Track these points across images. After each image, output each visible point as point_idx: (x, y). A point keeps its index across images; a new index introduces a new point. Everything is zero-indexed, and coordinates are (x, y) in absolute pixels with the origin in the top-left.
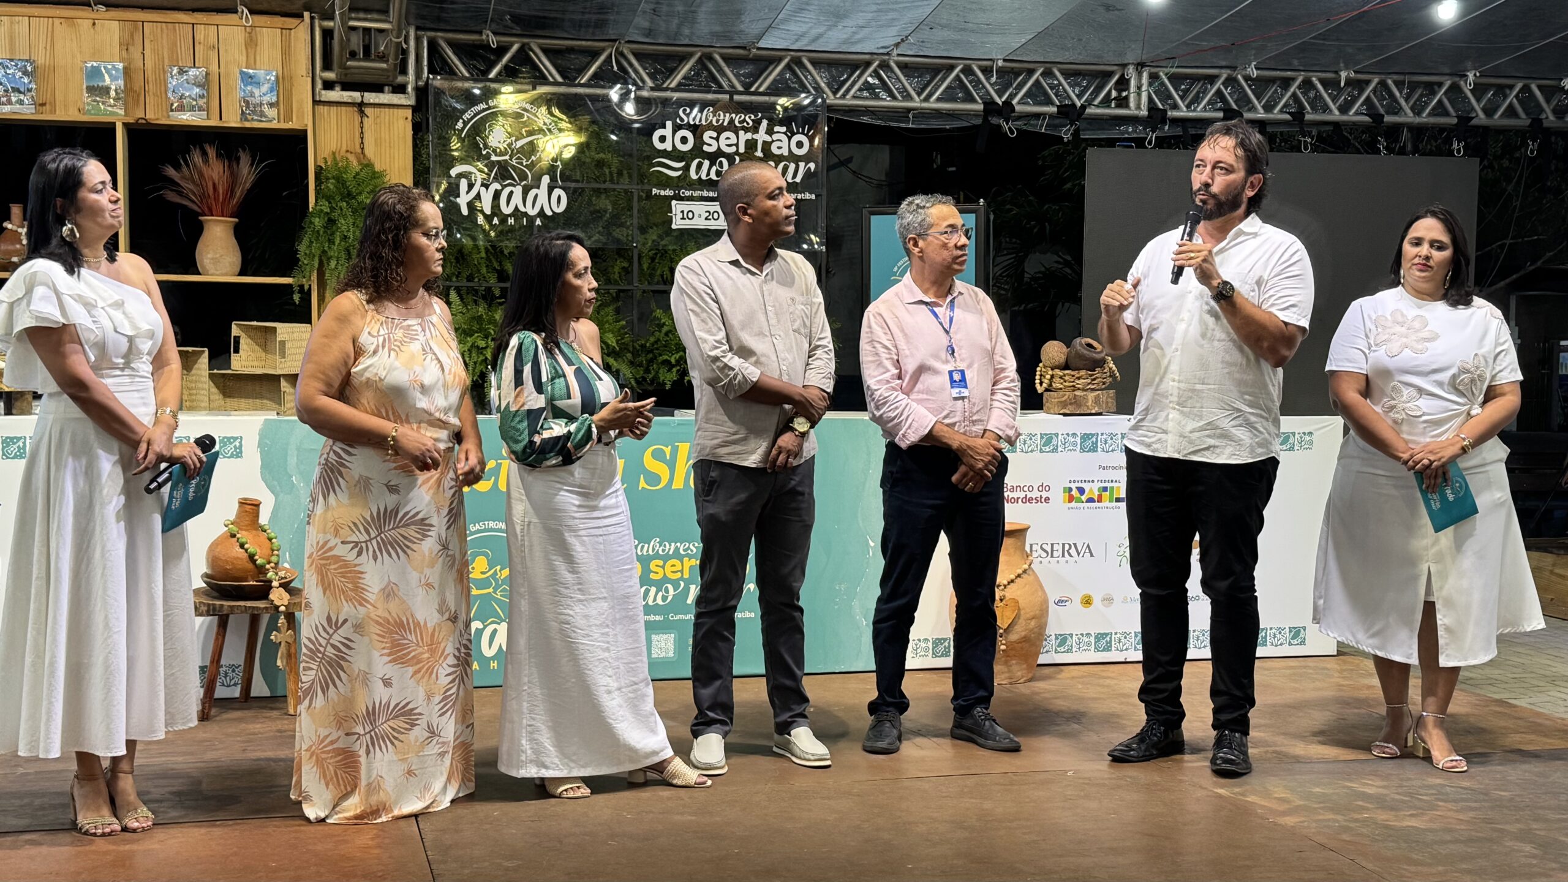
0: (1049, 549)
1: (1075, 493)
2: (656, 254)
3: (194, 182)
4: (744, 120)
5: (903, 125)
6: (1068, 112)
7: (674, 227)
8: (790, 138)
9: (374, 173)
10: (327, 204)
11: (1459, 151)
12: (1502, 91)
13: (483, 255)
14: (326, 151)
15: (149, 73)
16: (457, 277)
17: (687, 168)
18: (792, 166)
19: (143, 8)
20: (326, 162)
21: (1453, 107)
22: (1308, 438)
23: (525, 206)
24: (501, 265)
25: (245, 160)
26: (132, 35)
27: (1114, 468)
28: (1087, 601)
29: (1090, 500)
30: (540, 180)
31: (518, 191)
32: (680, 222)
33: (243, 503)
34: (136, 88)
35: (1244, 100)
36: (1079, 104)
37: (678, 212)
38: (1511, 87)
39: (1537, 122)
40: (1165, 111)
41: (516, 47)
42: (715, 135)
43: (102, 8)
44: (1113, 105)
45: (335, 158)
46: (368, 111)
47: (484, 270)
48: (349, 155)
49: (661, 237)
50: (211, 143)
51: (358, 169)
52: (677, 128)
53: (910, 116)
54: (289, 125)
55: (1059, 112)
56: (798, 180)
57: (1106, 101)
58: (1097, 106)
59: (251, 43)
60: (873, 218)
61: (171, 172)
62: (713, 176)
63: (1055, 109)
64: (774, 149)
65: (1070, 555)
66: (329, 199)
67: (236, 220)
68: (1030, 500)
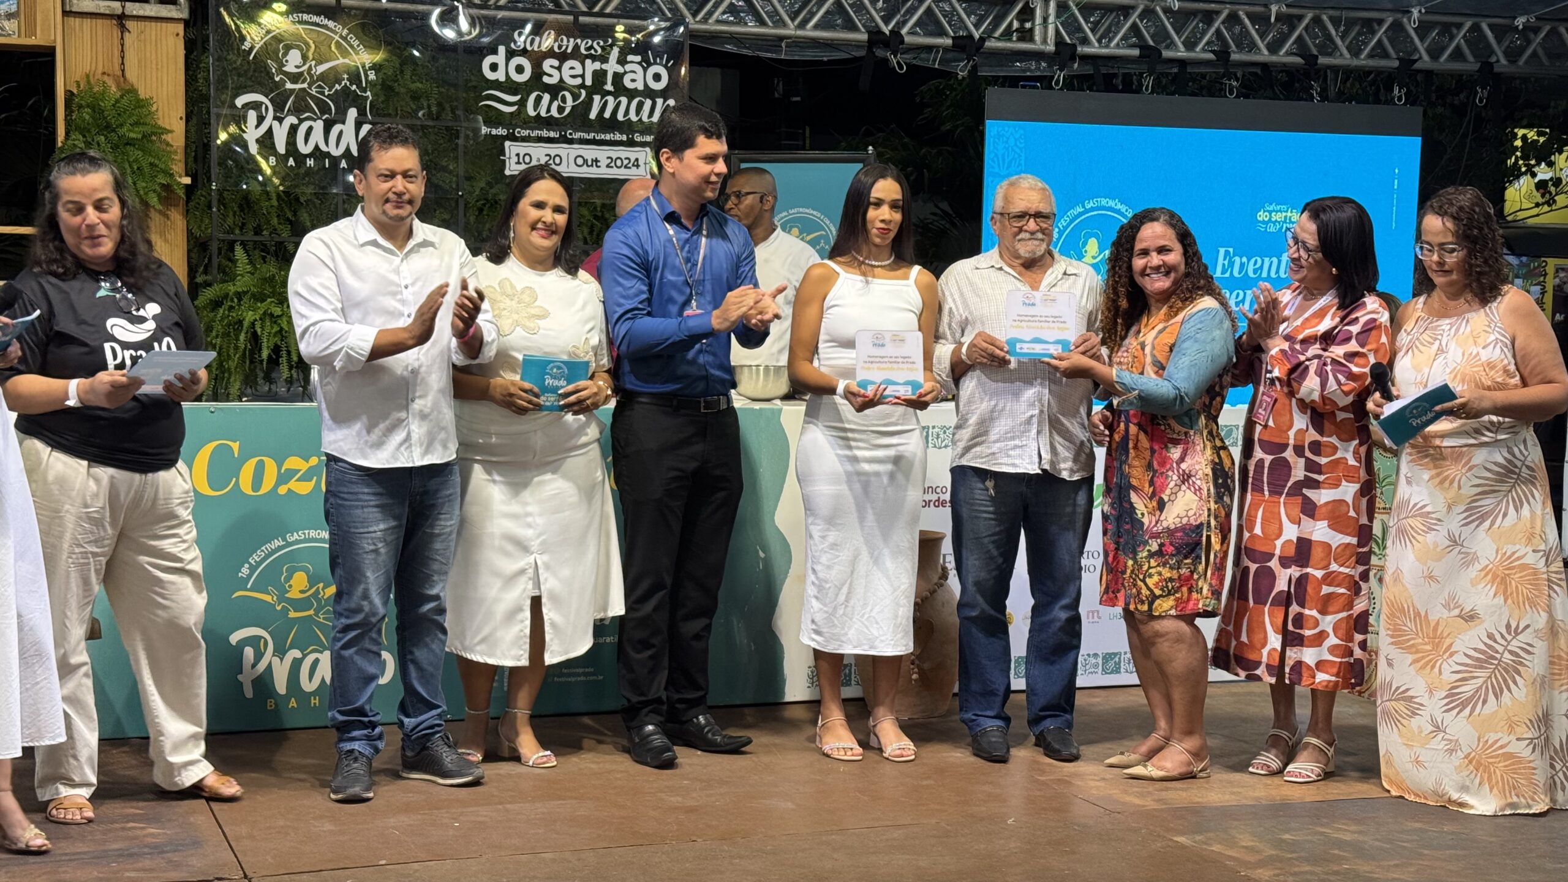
2: (484, 205)
4: (591, 47)
5: (774, 56)
6: (965, 45)
7: (507, 172)
8: (645, 70)
9: (139, 100)
10: (81, 137)
11: (1400, 99)
12: (1447, 30)
13: (275, 203)
14: (78, 74)
16: (241, 229)
17: (522, 103)
18: (648, 103)
20: (79, 86)
21: (1393, 47)
23: (327, 144)
24: (295, 215)
30: (345, 114)
31: (319, 126)
35: (1162, 36)
36: (977, 36)
37: (513, 155)
38: (1459, 26)
39: (1487, 67)
40: (1074, 46)
42: (556, 63)
44: (1014, 39)
45: (89, 82)
46: (130, 24)
47: (275, 221)
48: (106, 78)
49: (489, 183)
51: (118, 95)
52: (511, 54)
53: (783, 45)
54: (32, 41)
55: (954, 45)
56: (656, 118)
57: (1007, 34)
58: (998, 39)
62: (554, 113)
63: (949, 42)
64: (627, 82)
66: (83, 131)
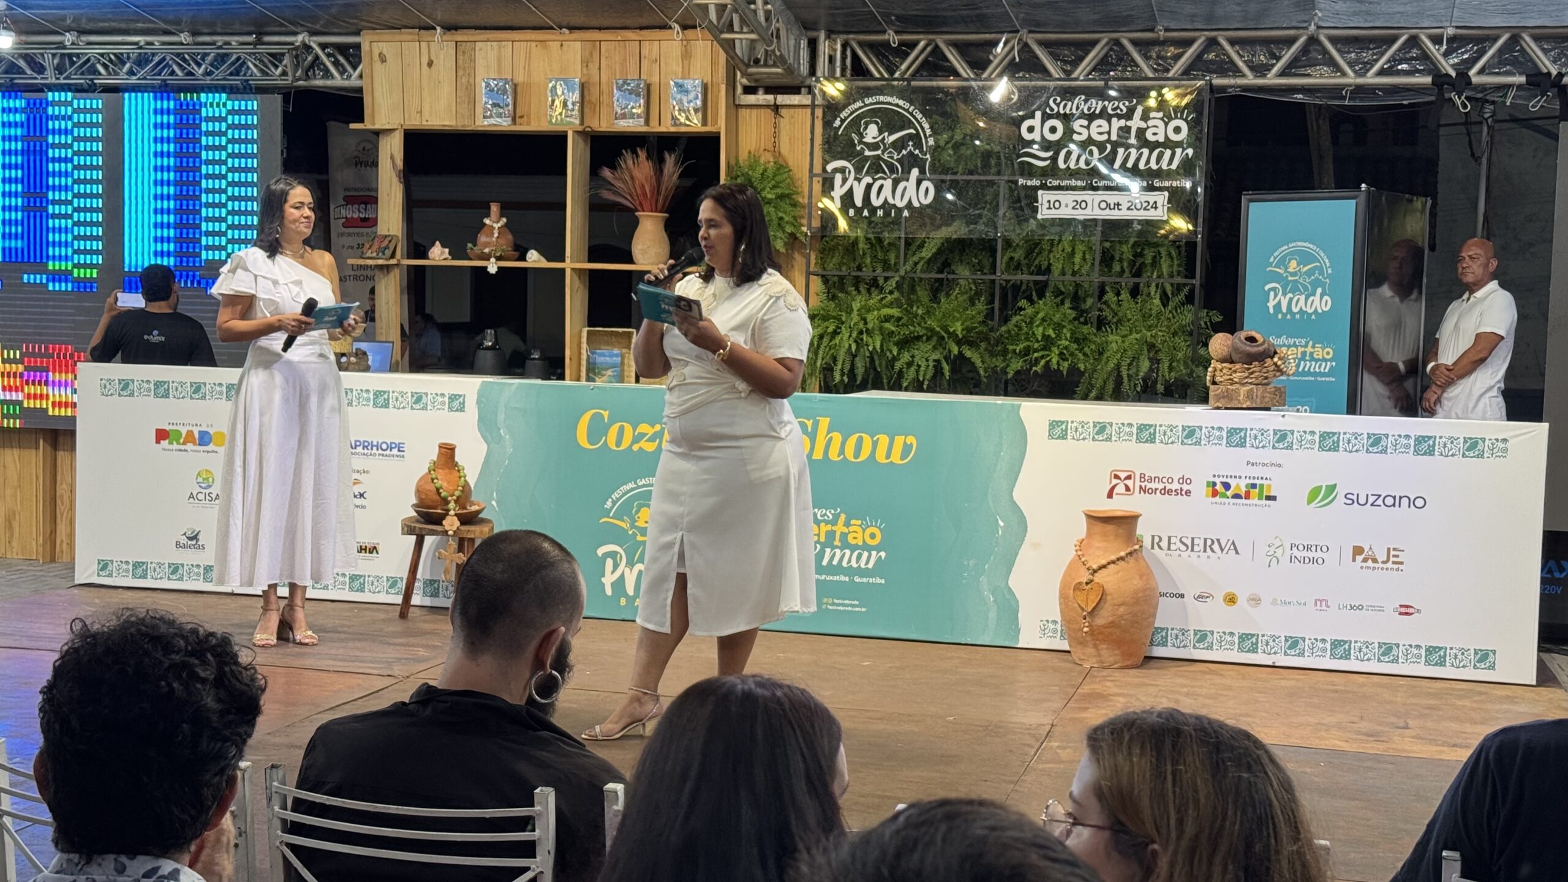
0: (1189, 543)
1: (1219, 487)
3: (625, 182)
4: (1118, 107)
5: (1340, 102)
6: (1540, 82)
8: (1166, 124)
14: (746, 150)
15: (604, 87)
17: (1054, 159)
18: (1168, 153)
19: (600, 29)
22: (1501, 445)
23: (894, 198)
25: (670, 161)
26: (591, 54)
27: (1264, 465)
28: (1231, 600)
29: (1237, 496)
30: (909, 172)
31: (888, 184)
32: (1045, 211)
33: (442, 447)
34: (593, 100)
36: (1554, 72)
37: (1045, 202)
41: (922, 44)
42: (1085, 123)
43: (566, 31)
45: (749, 157)
46: (783, 112)
50: (642, 147)
52: (1046, 117)
53: (1345, 93)
54: (707, 129)
55: (1528, 83)
56: (1174, 166)
59: (686, 55)
60: (1252, 205)
61: (606, 173)
62: (1082, 165)
63: (1522, 79)
64: (1149, 136)
65: (1213, 551)
67: (666, 215)
68: (1169, 492)
